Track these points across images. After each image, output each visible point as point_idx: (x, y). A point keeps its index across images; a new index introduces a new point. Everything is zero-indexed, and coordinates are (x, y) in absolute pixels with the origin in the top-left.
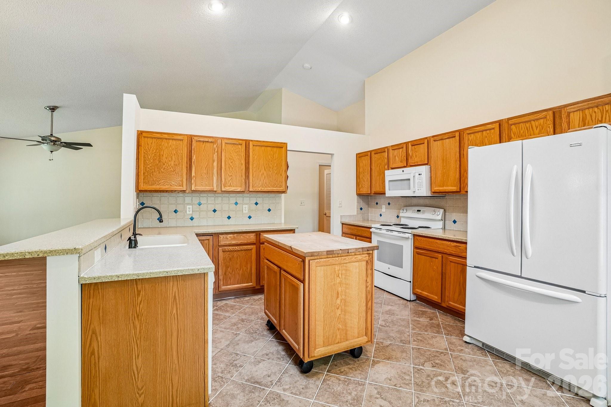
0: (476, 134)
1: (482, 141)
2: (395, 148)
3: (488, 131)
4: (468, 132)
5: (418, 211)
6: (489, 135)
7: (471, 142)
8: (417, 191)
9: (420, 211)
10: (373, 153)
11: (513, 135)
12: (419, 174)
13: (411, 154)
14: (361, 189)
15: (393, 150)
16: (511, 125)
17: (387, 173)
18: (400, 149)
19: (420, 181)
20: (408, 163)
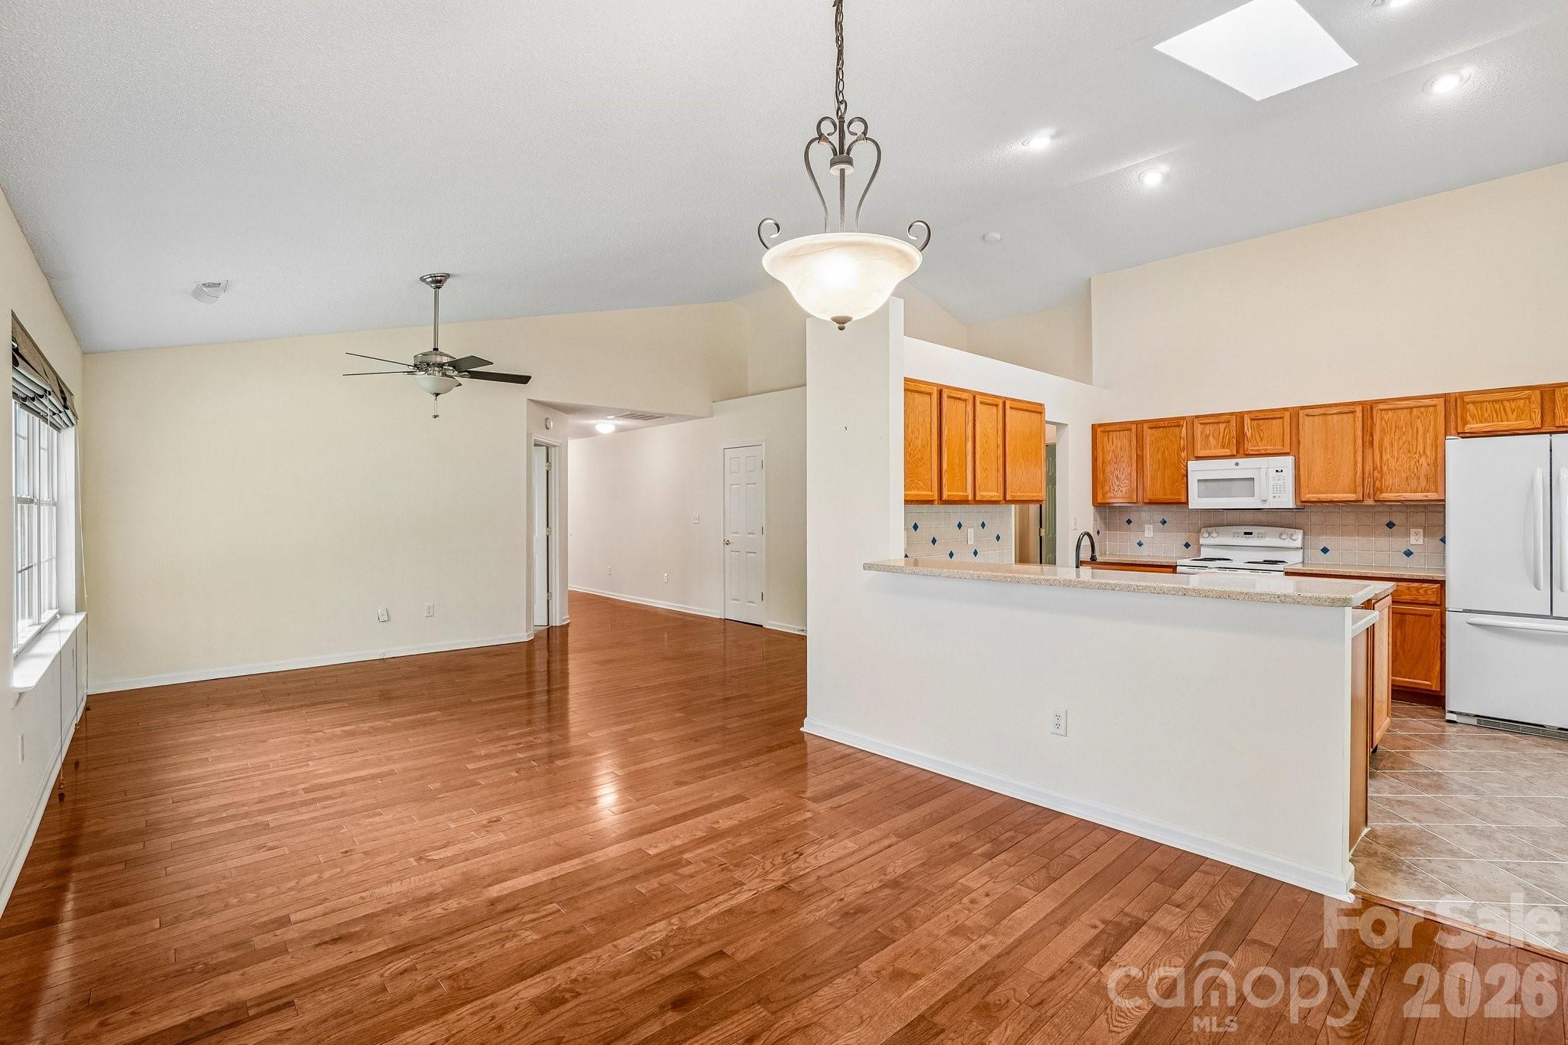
0: (1399, 412)
1: (1411, 423)
2: (1210, 421)
3: (1422, 409)
4: (1381, 406)
5: (1246, 533)
6: (1425, 414)
7: (1386, 423)
8: (1271, 499)
9: (1251, 533)
10: (1146, 426)
11: (1469, 418)
12: (1277, 471)
13: (1249, 434)
14: (1109, 495)
15: (1201, 424)
16: (1468, 403)
17: (1192, 465)
18: (1221, 425)
19: (1280, 483)
20: (1240, 449)
